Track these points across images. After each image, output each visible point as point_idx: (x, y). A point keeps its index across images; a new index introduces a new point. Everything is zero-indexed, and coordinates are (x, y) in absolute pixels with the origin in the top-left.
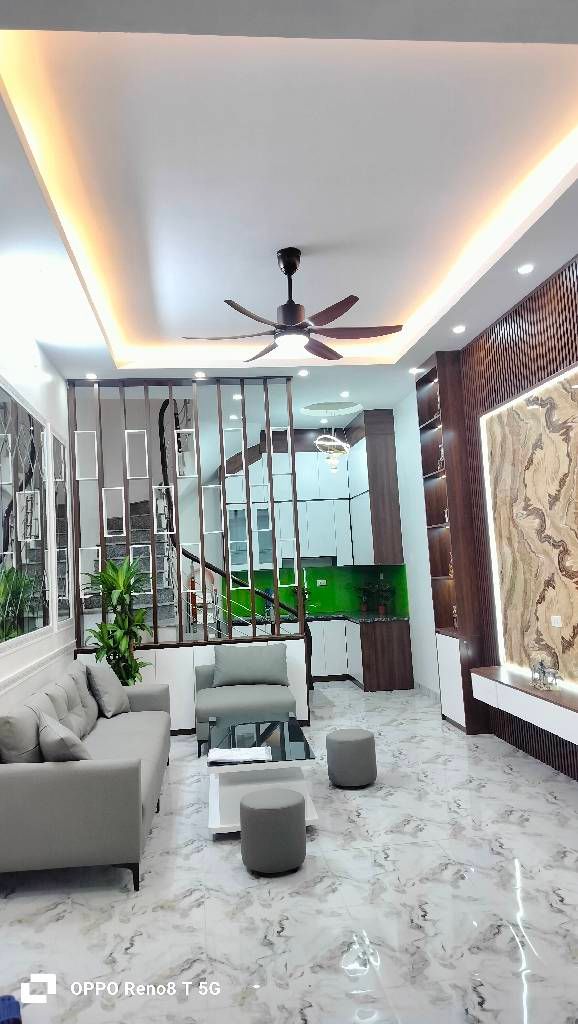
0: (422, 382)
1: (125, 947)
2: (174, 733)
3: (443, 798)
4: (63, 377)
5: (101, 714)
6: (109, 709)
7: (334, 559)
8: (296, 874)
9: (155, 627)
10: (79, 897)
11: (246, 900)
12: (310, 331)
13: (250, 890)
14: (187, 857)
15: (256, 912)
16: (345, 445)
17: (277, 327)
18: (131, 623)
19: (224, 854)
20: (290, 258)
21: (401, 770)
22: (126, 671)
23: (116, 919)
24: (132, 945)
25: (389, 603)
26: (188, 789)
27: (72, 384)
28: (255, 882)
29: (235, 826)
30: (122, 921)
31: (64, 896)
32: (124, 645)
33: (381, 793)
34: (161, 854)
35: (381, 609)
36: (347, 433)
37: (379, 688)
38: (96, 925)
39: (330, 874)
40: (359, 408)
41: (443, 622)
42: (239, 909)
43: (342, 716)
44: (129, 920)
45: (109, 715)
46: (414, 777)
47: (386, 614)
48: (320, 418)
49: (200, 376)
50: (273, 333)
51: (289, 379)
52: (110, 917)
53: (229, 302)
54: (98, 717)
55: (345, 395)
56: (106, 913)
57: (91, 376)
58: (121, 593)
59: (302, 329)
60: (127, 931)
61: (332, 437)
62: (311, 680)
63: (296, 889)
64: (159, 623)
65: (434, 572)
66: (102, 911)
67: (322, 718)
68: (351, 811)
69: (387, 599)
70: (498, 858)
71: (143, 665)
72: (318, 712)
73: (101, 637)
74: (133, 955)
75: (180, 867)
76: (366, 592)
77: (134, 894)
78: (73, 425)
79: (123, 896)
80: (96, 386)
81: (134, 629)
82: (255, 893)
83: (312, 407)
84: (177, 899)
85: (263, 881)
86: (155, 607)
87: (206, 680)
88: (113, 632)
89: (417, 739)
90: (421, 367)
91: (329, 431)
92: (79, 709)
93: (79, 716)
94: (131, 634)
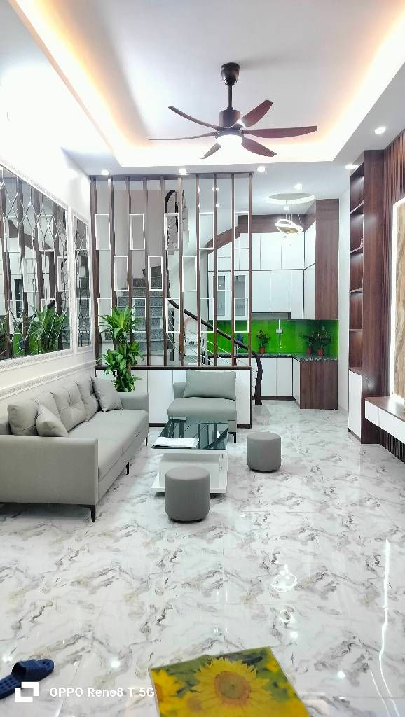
0: (355, 176)
1: (71, 556)
2: (152, 425)
3: (323, 484)
4: (86, 174)
5: (100, 409)
6: (105, 406)
7: (289, 314)
8: (200, 523)
9: (148, 355)
10: (57, 522)
11: (160, 536)
12: (243, 132)
13: (164, 530)
14: (134, 505)
15: (162, 545)
16: (299, 228)
17: (217, 129)
18: (128, 351)
19: (157, 505)
20: (231, 72)
21: (302, 463)
22: (123, 383)
23: (73, 538)
24: (76, 555)
25: (325, 347)
26: (154, 462)
27: (93, 179)
28: (170, 525)
29: (163, 488)
30: (77, 540)
31: (48, 521)
32: (123, 365)
33: (280, 477)
34: (118, 501)
35: (320, 352)
36: (303, 219)
37: (311, 407)
38: (61, 540)
39: (222, 526)
40: (312, 198)
41: (354, 363)
42: (153, 541)
43: (276, 424)
44: (81, 540)
45: (105, 410)
46: (309, 469)
47: (323, 355)
48: (283, 206)
49: (183, 172)
50: (214, 134)
51: (251, 174)
52: (70, 537)
53: (172, 108)
54: (98, 411)
55: (298, 187)
56: (69, 534)
57: (105, 173)
58: (121, 331)
59: (236, 130)
60: (77, 546)
61: (289, 221)
62: (258, 398)
63: (195, 532)
64: (151, 353)
65: (352, 326)
66: (68, 532)
67: (262, 424)
68: (255, 487)
69: (324, 344)
70: (345, 529)
71: (136, 379)
72: (259, 419)
73: (108, 360)
74: (74, 561)
75: (126, 510)
76: (311, 340)
77: (91, 523)
78: (94, 210)
79: (84, 524)
80: (109, 180)
81: (131, 355)
82: (167, 533)
83: (274, 197)
84: (116, 531)
85: (176, 525)
86: (148, 343)
87: (179, 392)
88: (116, 356)
89: (324, 443)
90: (355, 163)
91: (288, 216)
92: (80, 404)
93: (79, 409)
94: (127, 359)
